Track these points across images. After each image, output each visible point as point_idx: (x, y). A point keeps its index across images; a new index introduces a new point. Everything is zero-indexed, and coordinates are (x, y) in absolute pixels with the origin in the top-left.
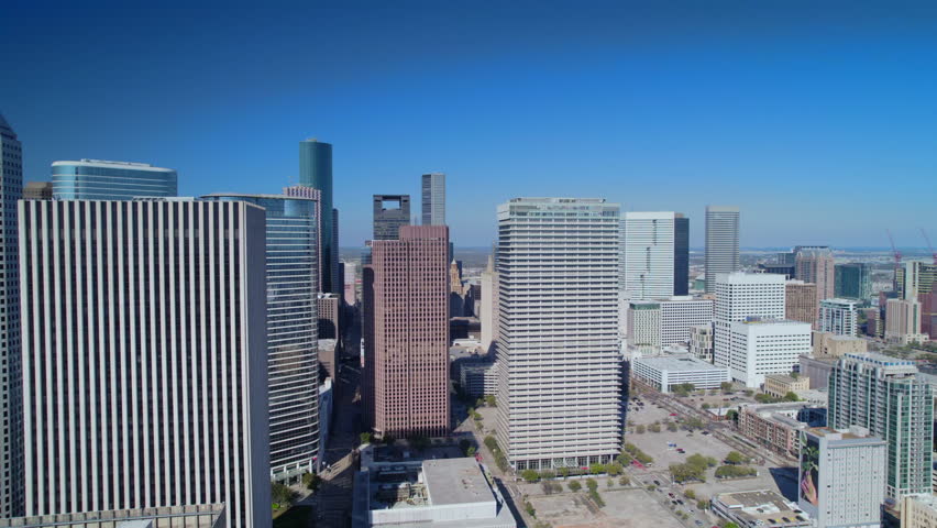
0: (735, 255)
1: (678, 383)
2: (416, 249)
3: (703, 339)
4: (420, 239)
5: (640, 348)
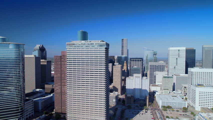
1: (165, 105)
2: (63, 58)
3: (185, 90)
4: (64, 55)
5: (164, 91)
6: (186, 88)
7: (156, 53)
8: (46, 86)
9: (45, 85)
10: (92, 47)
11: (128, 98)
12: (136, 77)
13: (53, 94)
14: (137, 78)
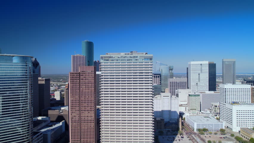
0: (234, 76)
1: (201, 128)
2: (83, 75)
3: (215, 109)
4: (84, 72)
5: (191, 111)
6: (216, 107)
7: (171, 68)
8: (50, 112)
9: (49, 110)
10: (136, 61)
11: (158, 122)
12: (164, 96)
13: (62, 123)
14: (165, 98)
